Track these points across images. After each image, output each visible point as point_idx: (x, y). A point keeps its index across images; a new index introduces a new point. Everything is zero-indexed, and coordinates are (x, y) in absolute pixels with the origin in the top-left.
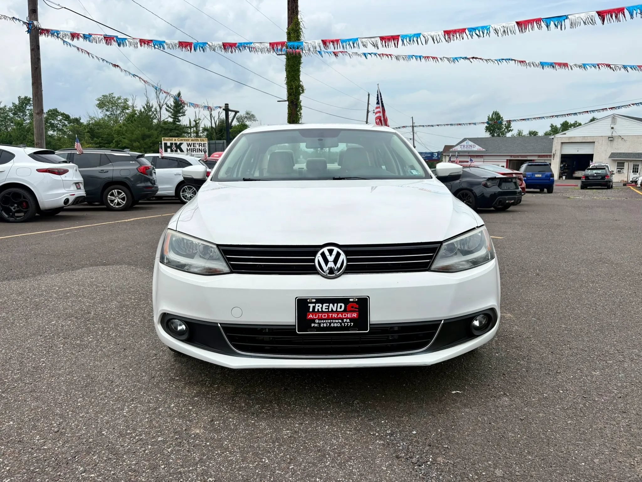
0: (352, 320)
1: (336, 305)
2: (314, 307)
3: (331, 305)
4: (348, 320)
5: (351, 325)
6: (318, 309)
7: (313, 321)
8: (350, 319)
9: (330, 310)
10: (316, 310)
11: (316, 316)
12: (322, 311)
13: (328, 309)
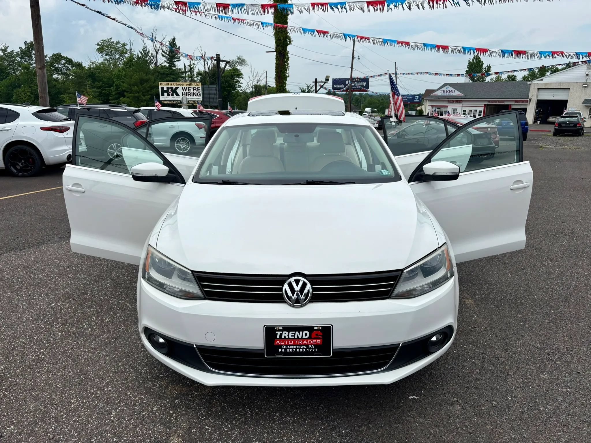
0: (316, 346)
1: (301, 332)
2: (281, 335)
3: (297, 333)
4: (313, 346)
5: (315, 350)
6: (285, 336)
7: (280, 347)
8: (314, 345)
9: (296, 337)
10: (283, 337)
11: (282, 342)
12: (289, 339)
13: (294, 336)
